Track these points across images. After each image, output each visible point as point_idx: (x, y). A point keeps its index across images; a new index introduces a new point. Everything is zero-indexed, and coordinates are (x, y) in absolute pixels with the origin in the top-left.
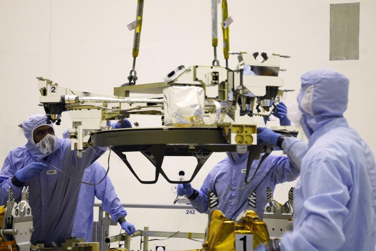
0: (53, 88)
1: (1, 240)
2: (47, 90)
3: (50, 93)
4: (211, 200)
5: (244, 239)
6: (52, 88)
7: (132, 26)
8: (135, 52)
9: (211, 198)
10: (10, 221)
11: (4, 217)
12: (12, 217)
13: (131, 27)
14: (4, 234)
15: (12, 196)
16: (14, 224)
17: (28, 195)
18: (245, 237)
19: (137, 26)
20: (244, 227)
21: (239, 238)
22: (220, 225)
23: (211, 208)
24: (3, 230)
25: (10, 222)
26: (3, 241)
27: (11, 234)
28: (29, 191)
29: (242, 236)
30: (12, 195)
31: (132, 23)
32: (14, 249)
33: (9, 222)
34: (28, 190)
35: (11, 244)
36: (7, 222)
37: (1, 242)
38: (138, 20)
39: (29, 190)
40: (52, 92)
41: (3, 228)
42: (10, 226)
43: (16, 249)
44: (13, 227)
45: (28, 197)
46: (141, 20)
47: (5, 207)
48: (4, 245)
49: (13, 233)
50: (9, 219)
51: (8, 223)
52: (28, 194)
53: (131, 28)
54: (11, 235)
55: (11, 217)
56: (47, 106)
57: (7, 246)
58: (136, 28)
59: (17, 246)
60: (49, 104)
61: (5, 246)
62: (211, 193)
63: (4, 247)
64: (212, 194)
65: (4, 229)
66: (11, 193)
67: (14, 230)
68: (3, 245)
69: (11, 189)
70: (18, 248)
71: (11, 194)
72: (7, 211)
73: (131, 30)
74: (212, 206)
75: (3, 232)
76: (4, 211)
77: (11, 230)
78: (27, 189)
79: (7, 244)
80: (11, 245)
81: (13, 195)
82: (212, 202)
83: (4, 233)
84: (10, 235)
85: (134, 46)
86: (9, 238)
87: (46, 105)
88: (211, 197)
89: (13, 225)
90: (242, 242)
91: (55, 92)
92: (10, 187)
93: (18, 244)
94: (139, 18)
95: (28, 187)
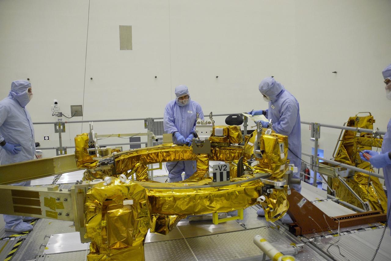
50: (91, 142)
75: (89, 150)
86: (91, 153)
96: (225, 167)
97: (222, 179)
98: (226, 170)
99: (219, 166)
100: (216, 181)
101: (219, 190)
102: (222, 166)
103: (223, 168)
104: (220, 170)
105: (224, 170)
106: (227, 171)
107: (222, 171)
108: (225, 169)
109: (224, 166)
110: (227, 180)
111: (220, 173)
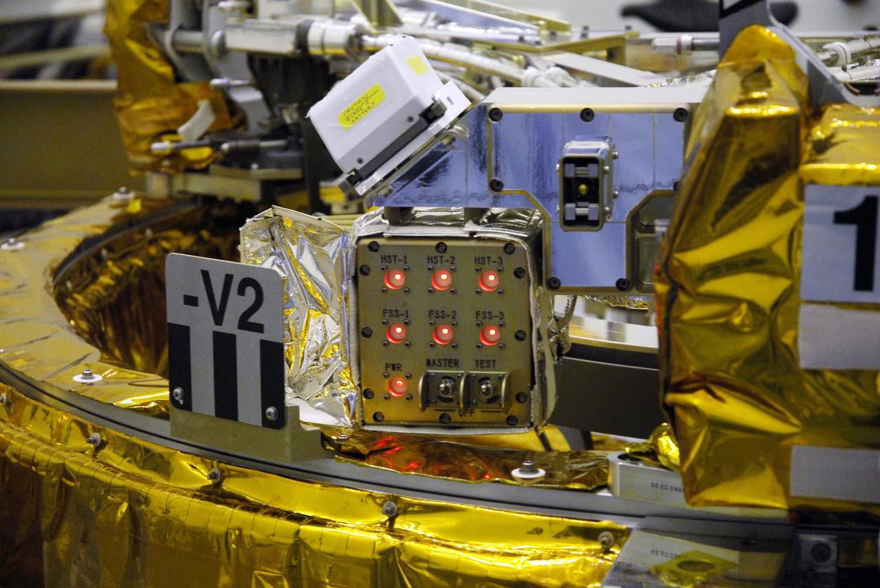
5: (862, 216)
18: (871, 205)
21: (830, 210)
29: (853, 199)
65: (181, 28)
83: (178, 48)
90: (848, 235)
96: (251, 293)
98: (260, 328)
99: (205, 274)
102: (229, 279)
103: (238, 304)
104: (218, 315)
105: (244, 324)
106: (268, 336)
107: (230, 325)
109: (241, 292)
110: (266, 423)
111: (216, 334)
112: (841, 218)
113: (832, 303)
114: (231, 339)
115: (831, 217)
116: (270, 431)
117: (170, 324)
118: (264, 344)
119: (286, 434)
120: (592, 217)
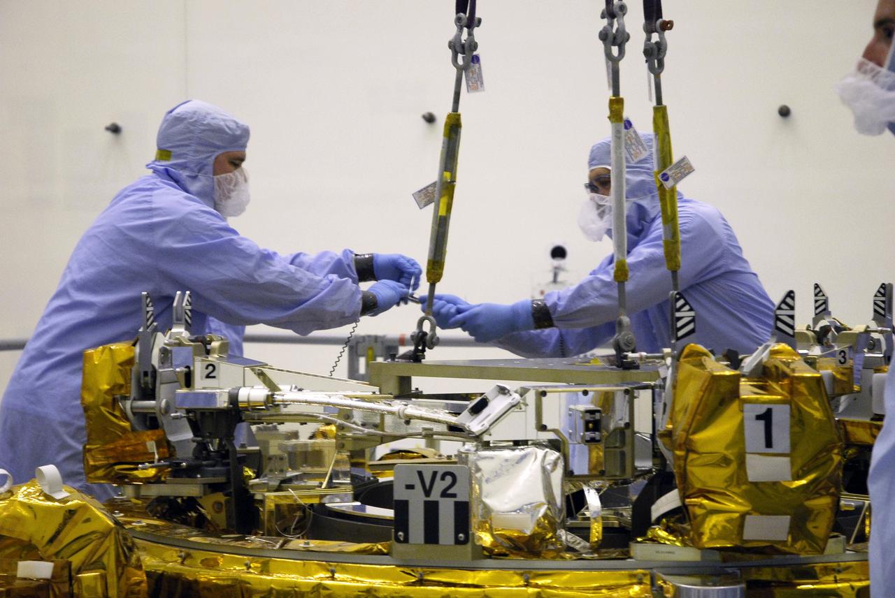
0: (211, 368)
1: (129, 429)
2: (194, 371)
3: (202, 379)
4: (679, 319)
5: (766, 417)
6: (207, 368)
7: (425, 196)
8: (433, 268)
9: (678, 314)
10: (149, 379)
11: (134, 368)
12: (154, 371)
13: (423, 197)
14: (134, 414)
15: (150, 317)
16: (160, 388)
17: (189, 313)
18: (769, 411)
19: (441, 196)
20: (766, 385)
21: (753, 415)
22: (705, 382)
23: (678, 339)
24: (132, 403)
25: (150, 382)
26: (133, 430)
27: (154, 413)
28: (190, 304)
29: (762, 410)
30: (150, 313)
31: (428, 187)
32: (161, 450)
33: (146, 383)
34: (188, 300)
35: (154, 438)
36: (142, 381)
37: (129, 432)
38: (444, 180)
39: (190, 300)
40: (208, 377)
41: (132, 398)
42: (149, 393)
43: (166, 450)
44: (157, 395)
45: (190, 318)
46: (453, 181)
47: (134, 345)
48: (136, 443)
49: (157, 411)
50: (146, 374)
51: (143, 386)
52: (190, 310)
53: (423, 202)
54: (151, 415)
55: (150, 370)
56: (195, 416)
57: (144, 444)
58: (439, 201)
59: (168, 442)
60: (198, 412)
61: (138, 444)
62: (677, 300)
63: (135, 445)
64: (681, 302)
65: (135, 399)
66: (148, 309)
67: (160, 403)
68: (133, 442)
69: (147, 298)
70: (172, 449)
71: (148, 312)
72: (140, 354)
73: (425, 206)
74: (680, 333)
75: (132, 408)
76: (132, 355)
77: (153, 403)
78: (187, 297)
79: (145, 437)
80: (152, 440)
81: (152, 315)
82: (680, 324)
83: (135, 411)
84: (149, 415)
85: (433, 254)
86: (148, 423)
87: (190, 415)
88: (679, 310)
89: (157, 390)
90: (762, 424)
91: (214, 377)
92: (146, 293)
93: (172, 438)
94: (447, 175)
95: (188, 292)
96: (449, 479)
97: (432, 535)
98: (454, 496)
99: (420, 473)
100: (406, 540)
101: (421, 582)
102: (435, 474)
103: (440, 486)
104: (428, 492)
105: (445, 494)
106: (460, 499)
107: (435, 495)
108: (450, 492)
109: (443, 478)
110: (458, 542)
111: (426, 503)
112: (759, 417)
113: (758, 454)
114: (436, 504)
115: (754, 417)
116: (459, 547)
117: (396, 501)
118: (457, 504)
119: (469, 547)
120: (598, 438)
